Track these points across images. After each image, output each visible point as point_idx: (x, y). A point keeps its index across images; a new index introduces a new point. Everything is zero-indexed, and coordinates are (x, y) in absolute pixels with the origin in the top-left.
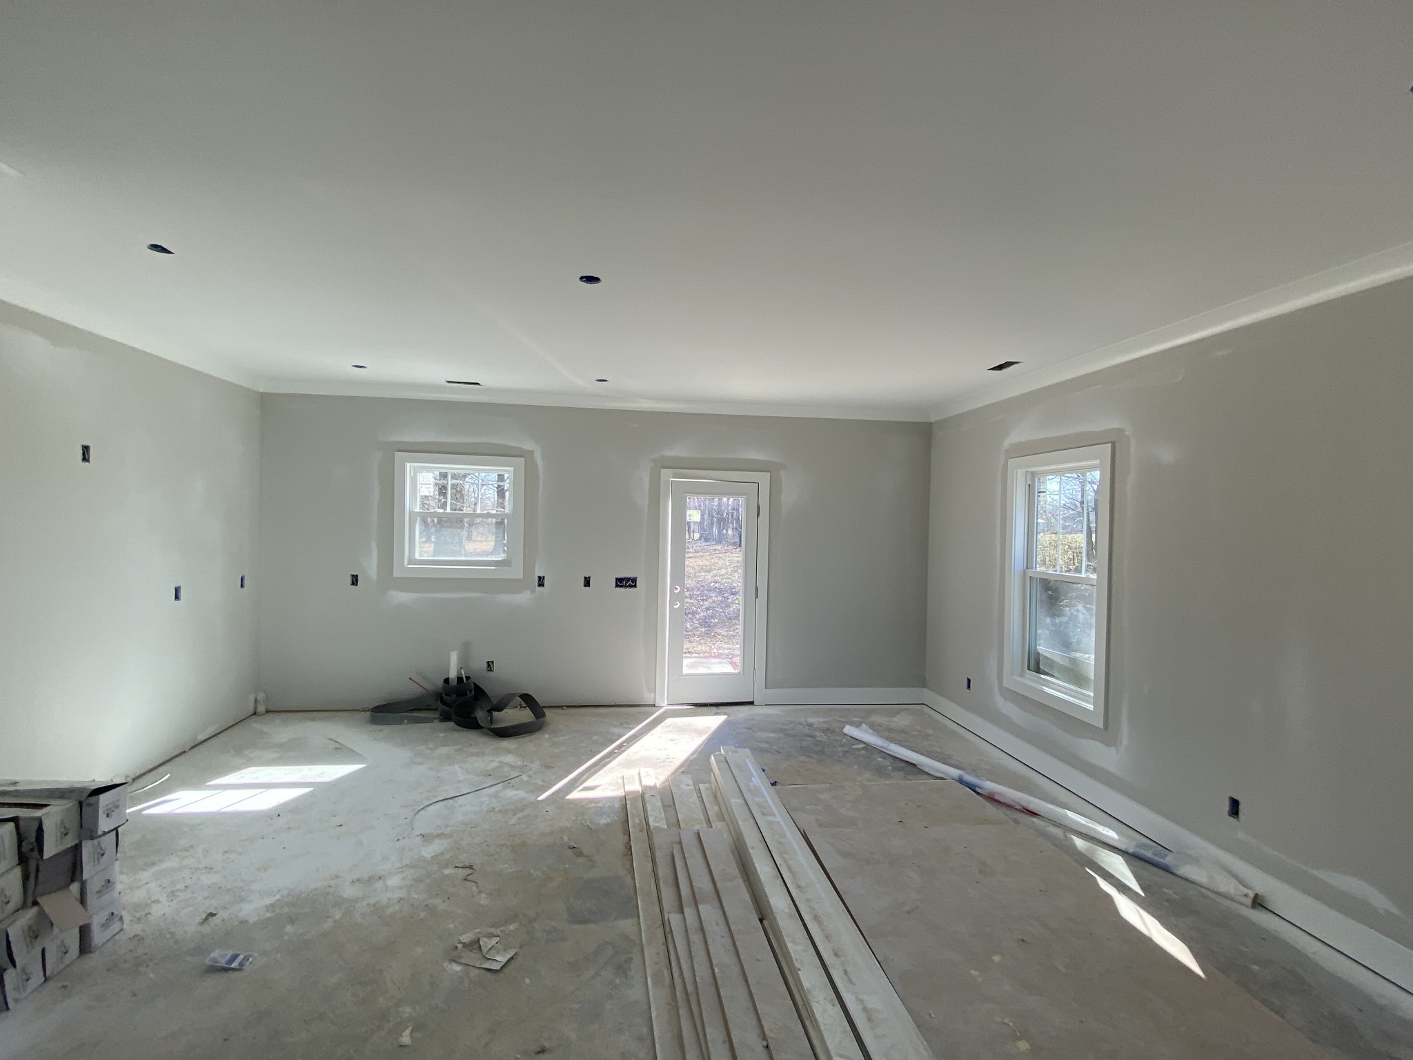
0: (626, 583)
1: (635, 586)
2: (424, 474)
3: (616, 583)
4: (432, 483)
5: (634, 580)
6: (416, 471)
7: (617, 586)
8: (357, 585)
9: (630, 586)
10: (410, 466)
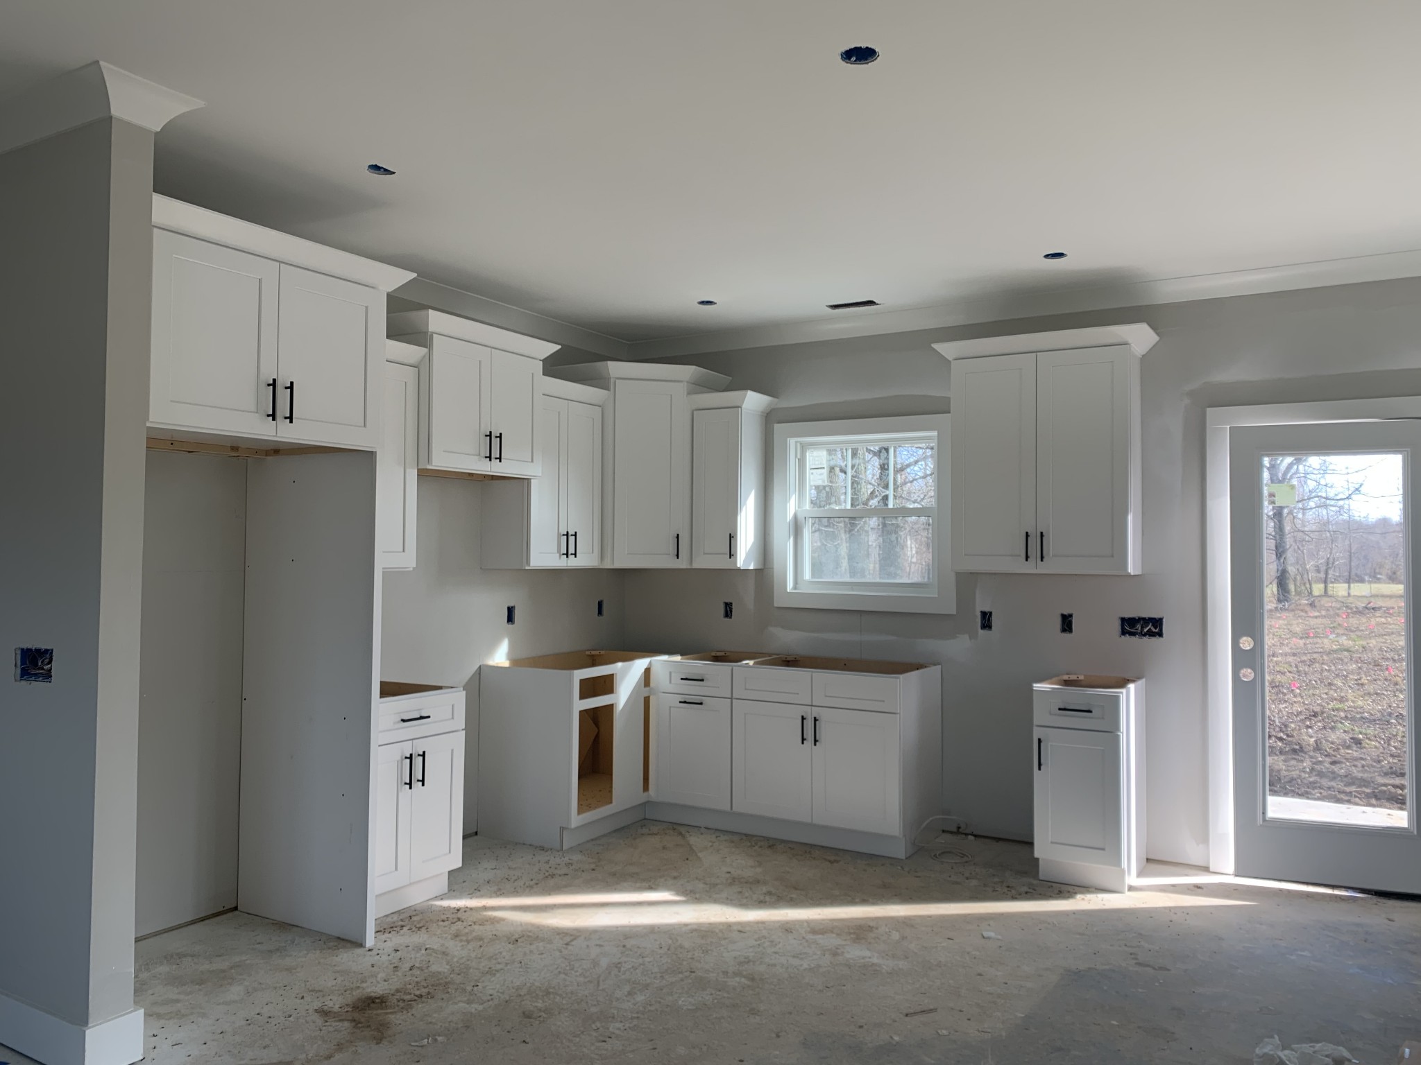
0: (1142, 628)
1: (1160, 634)
2: (816, 453)
3: (1123, 628)
4: (825, 466)
5: (1158, 622)
6: (804, 448)
7: (1124, 632)
8: (731, 618)
9: (1151, 634)
10: (796, 442)
